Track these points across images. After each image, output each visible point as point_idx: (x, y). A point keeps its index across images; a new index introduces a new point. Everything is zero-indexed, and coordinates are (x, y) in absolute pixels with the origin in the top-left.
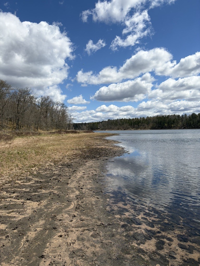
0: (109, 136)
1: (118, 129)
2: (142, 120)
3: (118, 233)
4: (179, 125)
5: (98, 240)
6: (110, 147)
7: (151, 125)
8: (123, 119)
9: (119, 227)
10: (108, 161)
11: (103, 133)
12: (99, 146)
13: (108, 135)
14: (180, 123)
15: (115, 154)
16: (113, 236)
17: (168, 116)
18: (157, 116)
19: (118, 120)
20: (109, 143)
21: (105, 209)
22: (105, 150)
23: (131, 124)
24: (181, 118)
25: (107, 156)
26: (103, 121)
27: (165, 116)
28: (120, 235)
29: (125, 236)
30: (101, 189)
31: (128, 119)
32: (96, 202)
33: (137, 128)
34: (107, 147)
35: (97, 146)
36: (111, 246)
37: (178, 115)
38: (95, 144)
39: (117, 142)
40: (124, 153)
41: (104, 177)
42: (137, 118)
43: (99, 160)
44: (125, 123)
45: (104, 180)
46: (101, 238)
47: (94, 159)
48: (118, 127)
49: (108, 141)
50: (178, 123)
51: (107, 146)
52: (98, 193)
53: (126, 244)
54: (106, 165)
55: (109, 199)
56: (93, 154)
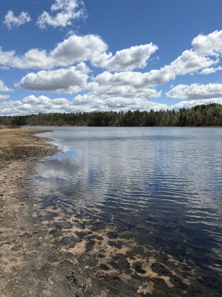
0: (40, 133)
1: (52, 125)
2: (78, 115)
3: (44, 241)
4: (115, 122)
5: (20, 253)
6: (40, 146)
7: (88, 121)
8: (57, 113)
9: (46, 234)
10: (37, 161)
11: (33, 129)
12: (27, 144)
13: (39, 131)
14: (117, 120)
15: (47, 154)
16: (39, 244)
17: (106, 112)
18: (95, 112)
19: (51, 114)
20: (39, 141)
21: (31, 216)
22: (34, 149)
23: (67, 120)
24: (118, 115)
25: (37, 156)
26: (32, 115)
27: (102, 112)
28: (48, 243)
29: (53, 243)
30: (26, 194)
31: (63, 113)
32: (20, 209)
33: (73, 125)
34: (37, 146)
35: (25, 144)
36: (36, 257)
37: (115, 111)
38: (22, 143)
39: (50, 139)
40: (58, 152)
41: (31, 180)
42: (72, 113)
43: (26, 161)
44: (60, 118)
45: (31, 184)
46: (24, 249)
47: (19, 160)
48: (51, 122)
49: (38, 139)
50: (115, 120)
51: (36, 144)
52: (23, 199)
53: (53, 252)
54: (35, 166)
55: (37, 205)
56: (19, 154)
